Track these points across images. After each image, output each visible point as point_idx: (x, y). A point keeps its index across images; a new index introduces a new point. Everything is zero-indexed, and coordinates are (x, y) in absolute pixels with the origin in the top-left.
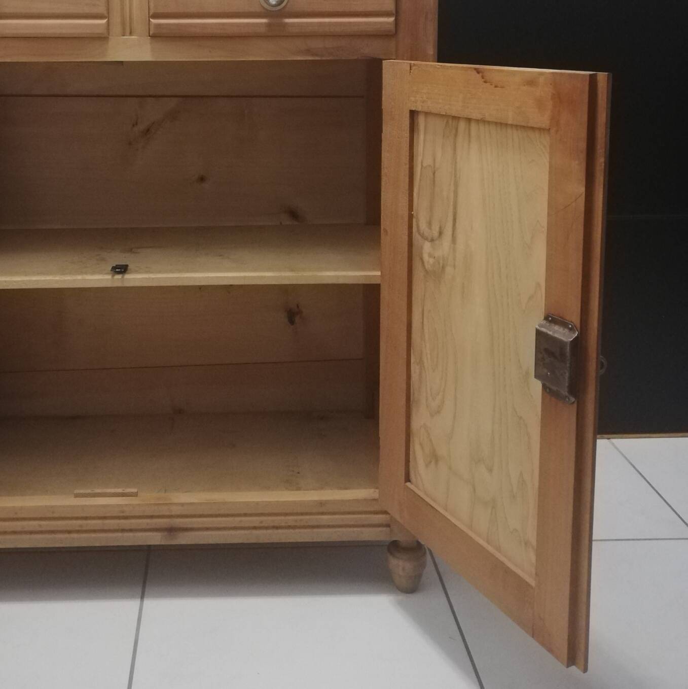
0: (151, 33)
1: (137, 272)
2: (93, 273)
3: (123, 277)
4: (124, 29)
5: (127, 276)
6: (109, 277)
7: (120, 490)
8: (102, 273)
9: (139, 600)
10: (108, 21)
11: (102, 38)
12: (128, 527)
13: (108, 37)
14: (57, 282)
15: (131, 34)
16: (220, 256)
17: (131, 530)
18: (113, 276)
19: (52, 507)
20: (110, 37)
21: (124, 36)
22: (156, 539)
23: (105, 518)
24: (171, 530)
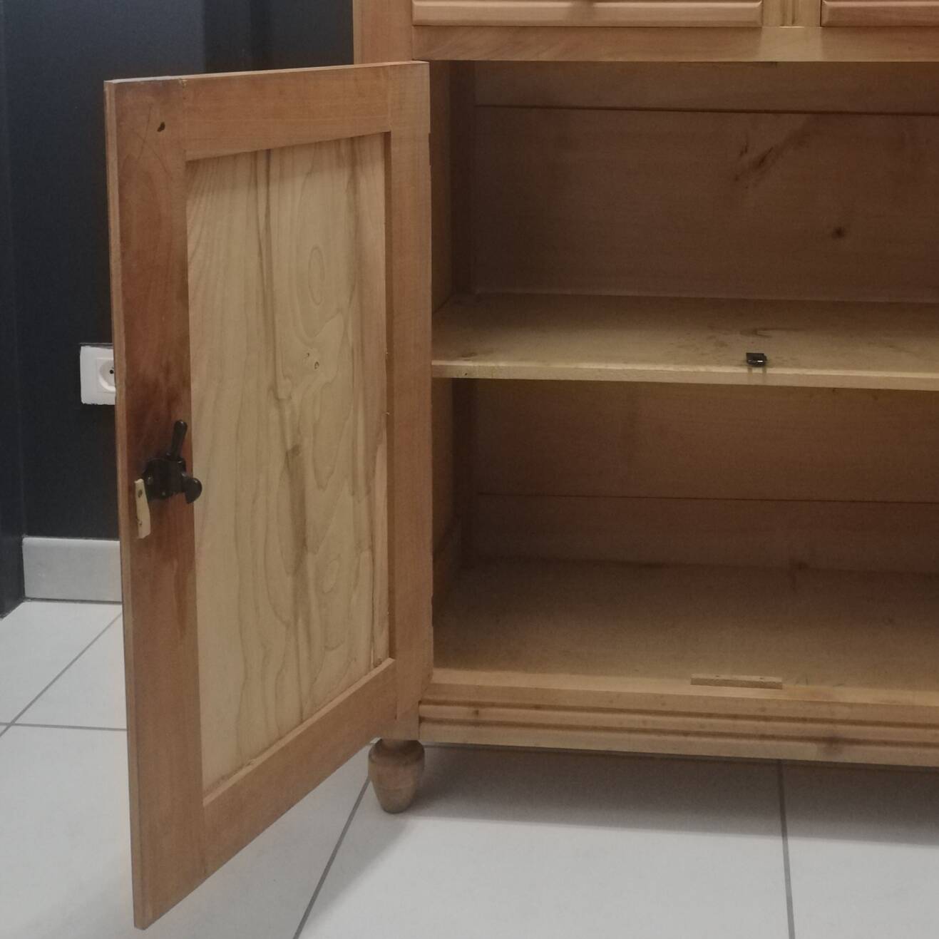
0: (824, 21)
1: (782, 365)
2: (719, 364)
3: (765, 371)
4: (784, 15)
5: (770, 371)
6: (744, 370)
7: (756, 678)
8: (731, 365)
9: (781, 837)
10: (762, 3)
11: (752, 29)
12: (769, 733)
13: (761, 28)
14: (670, 373)
15: (793, 22)
16: (891, 347)
17: (773, 737)
18: (750, 369)
19: (662, 696)
20: (763, 27)
21: (783, 25)
22: (811, 752)
23: (735, 717)
24: (832, 741)
